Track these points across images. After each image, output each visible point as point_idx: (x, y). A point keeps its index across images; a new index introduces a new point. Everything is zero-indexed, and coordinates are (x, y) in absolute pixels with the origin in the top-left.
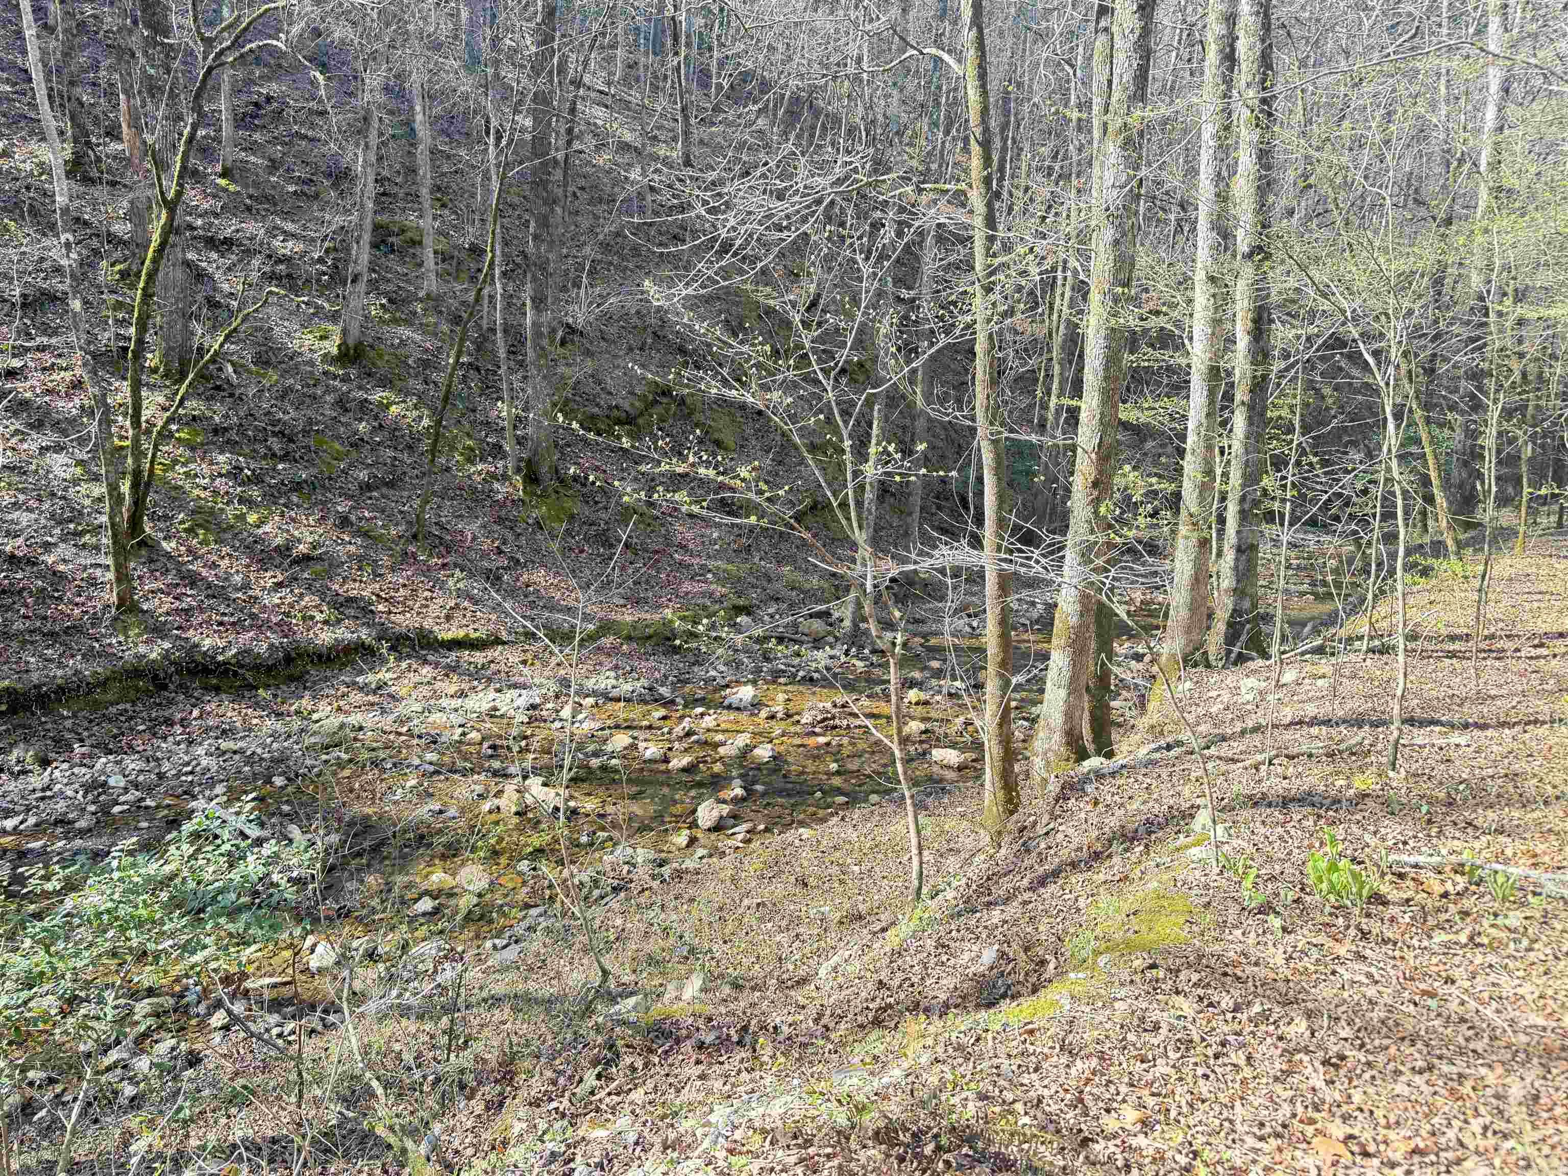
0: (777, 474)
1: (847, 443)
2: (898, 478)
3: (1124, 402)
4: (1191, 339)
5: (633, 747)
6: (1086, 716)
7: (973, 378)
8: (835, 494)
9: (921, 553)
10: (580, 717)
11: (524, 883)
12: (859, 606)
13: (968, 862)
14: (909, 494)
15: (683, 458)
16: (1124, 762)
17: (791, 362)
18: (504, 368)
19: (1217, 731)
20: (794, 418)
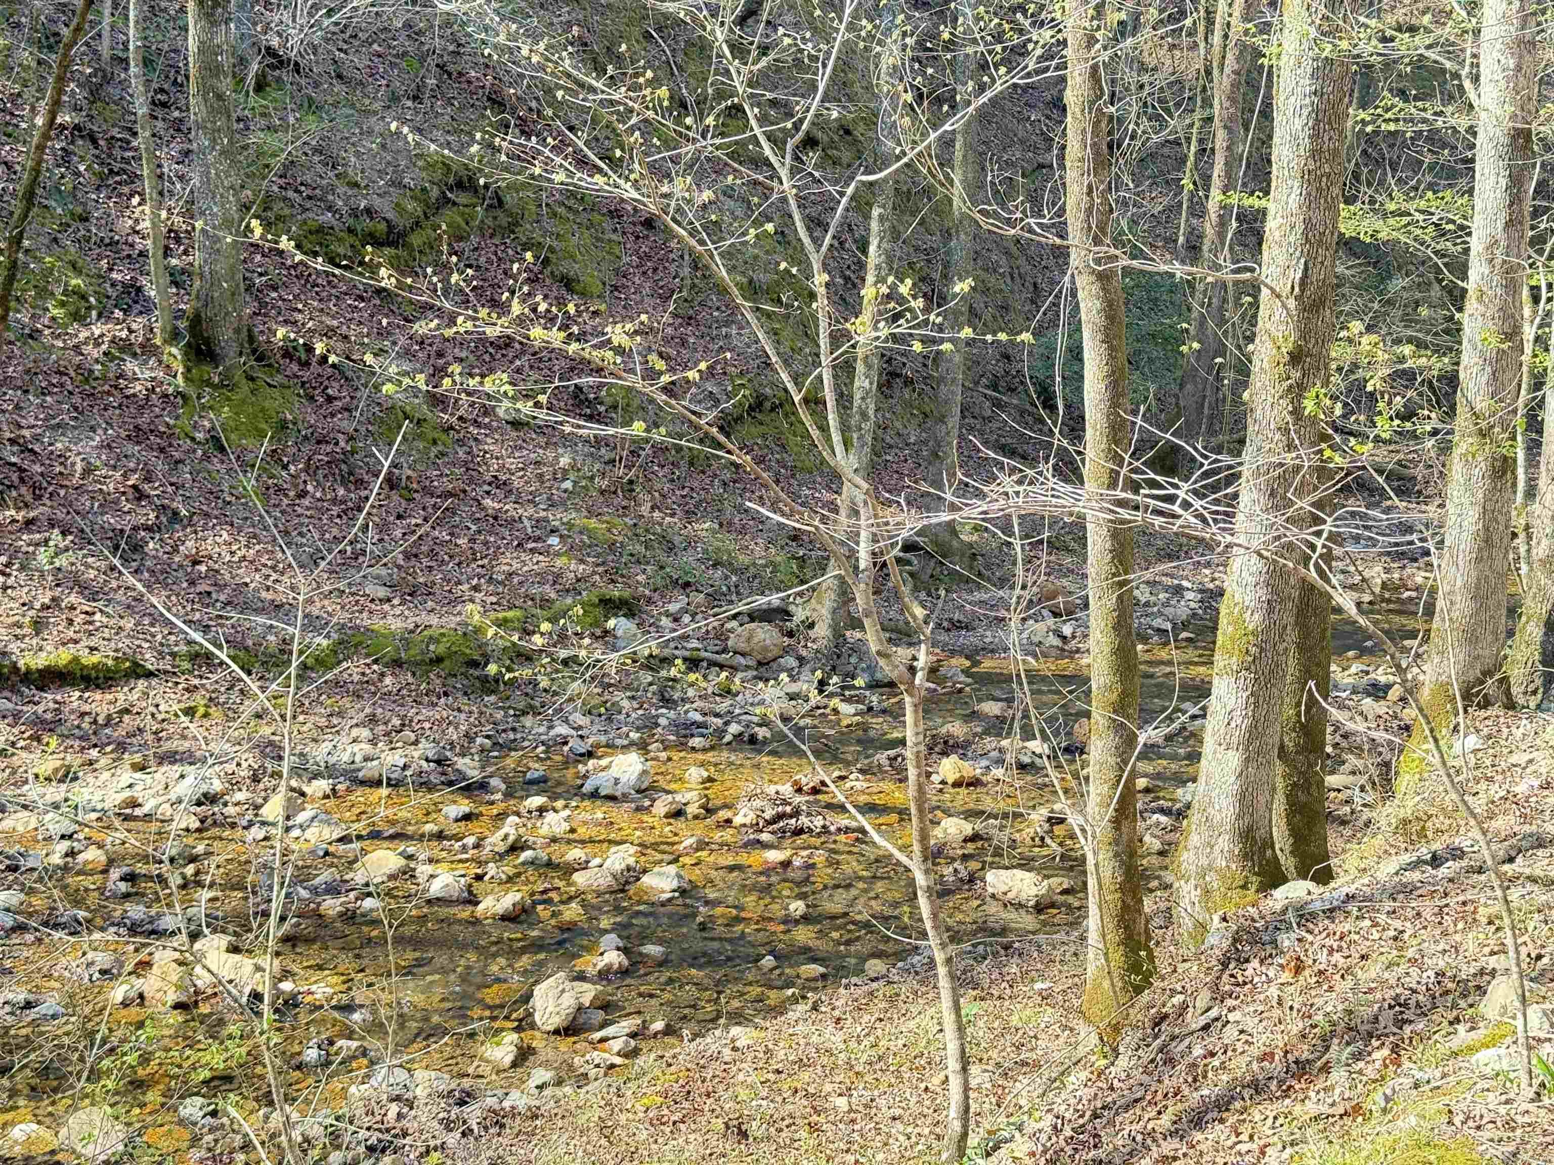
0: (684, 343)
1: (820, 279)
2: (917, 347)
3: (1350, 200)
4: (1476, 79)
5: (407, 873)
6: (1279, 805)
7: (1061, 157)
8: (797, 379)
9: (964, 489)
10: (302, 817)
11: (195, 1141)
12: (845, 595)
13: (1057, 1082)
14: (941, 380)
15: (501, 308)
16: (1352, 890)
17: (710, 120)
18: (144, 134)
19: (1527, 828)
20: (715, 230)
